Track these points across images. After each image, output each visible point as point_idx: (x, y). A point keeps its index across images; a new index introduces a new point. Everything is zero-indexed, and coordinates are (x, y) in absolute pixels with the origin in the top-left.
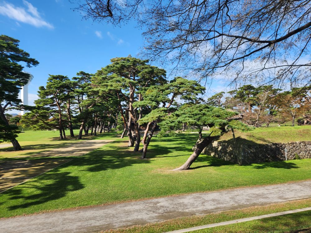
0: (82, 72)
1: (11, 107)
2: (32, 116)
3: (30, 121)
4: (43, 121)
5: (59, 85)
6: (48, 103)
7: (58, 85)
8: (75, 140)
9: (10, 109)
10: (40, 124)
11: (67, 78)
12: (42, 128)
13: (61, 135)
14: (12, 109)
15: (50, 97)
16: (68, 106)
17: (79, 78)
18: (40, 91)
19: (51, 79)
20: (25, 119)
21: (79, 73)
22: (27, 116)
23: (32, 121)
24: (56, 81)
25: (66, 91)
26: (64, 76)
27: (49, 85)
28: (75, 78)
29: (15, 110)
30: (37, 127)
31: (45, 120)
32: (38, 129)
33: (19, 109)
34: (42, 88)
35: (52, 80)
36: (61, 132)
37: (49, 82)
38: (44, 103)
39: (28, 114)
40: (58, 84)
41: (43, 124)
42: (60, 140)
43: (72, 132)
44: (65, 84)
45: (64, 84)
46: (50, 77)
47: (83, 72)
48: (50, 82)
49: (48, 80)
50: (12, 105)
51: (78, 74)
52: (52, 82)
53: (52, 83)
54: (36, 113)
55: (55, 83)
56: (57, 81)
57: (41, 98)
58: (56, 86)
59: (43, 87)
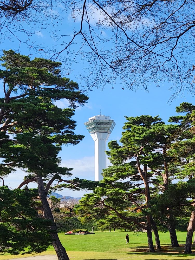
0: (185, 104)
1: (60, 184)
2: (95, 201)
3: (94, 210)
4: (115, 210)
5: (142, 136)
6: (124, 173)
7: (140, 137)
8: (178, 254)
9: (60, 187)
10: (111, 217)
11: (158, 120)
12: (115, 225)
13: (150, 241)
14: (63, 188)
15: (129, 161)
16: (165, 177)
17: (181, 118)
18: (109, 150)
19: (129, 125)
20: (85, 206)
21: (179, 106)
22: (87, 200)
23: (96, 211)
24: (137, 127)
25: (161, 147)
26: (153, 117)
27: (125, 137)
28: (174, 119)
29: (67, 188)
30: (106, 222)
31: (118, 209)
32: (107, 228)
33: (74, 188)
34: (114, 144)
35: (130, 127)
36: (150, 236)
37: (125, 131)
38: (118, 174)
39: (89, 196)
40: (140, 134)
41: (116, 216)
42: (147, 253)
43: (174, 237)
44: (154, 133)
45: (151, 133)
46: (128, 121)
47: (187, 104)
48: (128, 130)
49: (124, 129)
50: (61, 180)
51: (178, 110)
52: (130, 131)
53: (130, 133)
54: (102, 194)
55: (135, 132)
56: (139, 127)
57: (115, 164)
58: (136, 138)
59: (116, 142)
